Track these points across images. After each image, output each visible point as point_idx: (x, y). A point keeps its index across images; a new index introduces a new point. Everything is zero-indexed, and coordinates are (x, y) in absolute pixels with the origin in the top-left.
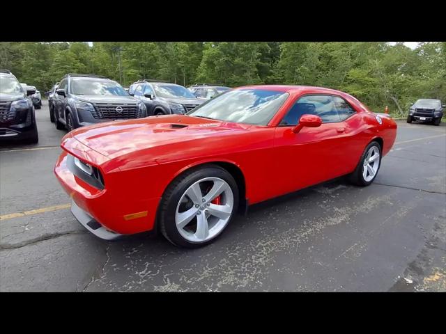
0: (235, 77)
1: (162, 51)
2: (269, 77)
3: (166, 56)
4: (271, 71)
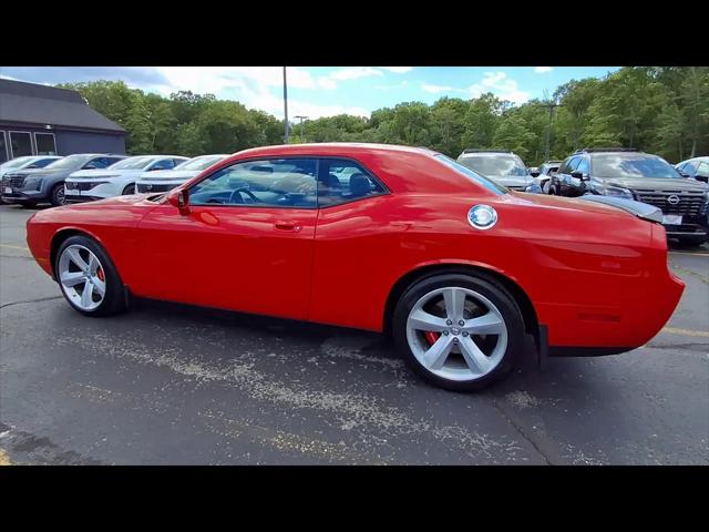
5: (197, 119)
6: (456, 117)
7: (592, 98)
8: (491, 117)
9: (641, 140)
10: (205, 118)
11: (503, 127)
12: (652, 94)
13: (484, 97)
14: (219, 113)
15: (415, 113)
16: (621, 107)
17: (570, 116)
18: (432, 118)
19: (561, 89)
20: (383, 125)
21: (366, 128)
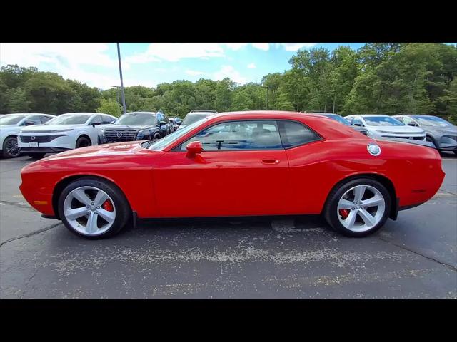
0: (392, 101)
1: (314, 83)
2: (441, 98)
3: (318, 87)
4: (445, 90)
5: (23, 85)
6: (210, 91)
7: (279, 83)
8: (230, 91)
9: (301, 105)
10: (30, 83)
11: (237, 97)
12: (305, 83)
13: (225, 79)
14: (41, 81)
15: (186, 87)
16: (293, 88)
17: (269, 92)
18: (196, 90)
19: (264, 77)
20: (166, 93)
21: (154, 95)
